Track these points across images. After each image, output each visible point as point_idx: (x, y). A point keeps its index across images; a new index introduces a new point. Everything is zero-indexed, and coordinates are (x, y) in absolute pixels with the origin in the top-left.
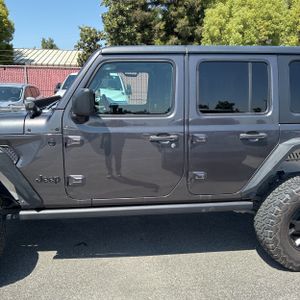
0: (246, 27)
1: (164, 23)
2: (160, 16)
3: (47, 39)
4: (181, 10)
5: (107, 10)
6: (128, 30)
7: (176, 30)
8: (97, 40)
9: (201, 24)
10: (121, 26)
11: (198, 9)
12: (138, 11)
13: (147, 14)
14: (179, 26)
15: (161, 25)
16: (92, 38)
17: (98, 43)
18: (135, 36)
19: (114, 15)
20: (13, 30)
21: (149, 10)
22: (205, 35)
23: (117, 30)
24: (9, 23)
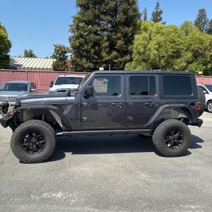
0: (160, 47)
1: (108, 43)
2: (106, 38)
3: (28, 50)
4: (119, 35)
5: (72, 34)
6: (85, 47)
7: (116, 47)
8: (66, 52)
9: (132, 44)
10: (81, 44)
11: (130, 35)
12: (92, 36)
13: (97, 37)
14: (118, 44)
15: (107, 44)
16: (62, 52)
17: (66, 55)
18: (90, 51)
19: (77, 38)
20: (10, 46)
21: (99, 35)
22: (135, 51)
23: (79, 47)
24: (8, 41)
